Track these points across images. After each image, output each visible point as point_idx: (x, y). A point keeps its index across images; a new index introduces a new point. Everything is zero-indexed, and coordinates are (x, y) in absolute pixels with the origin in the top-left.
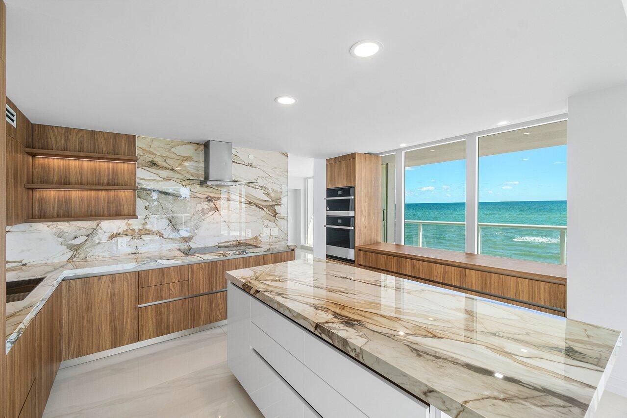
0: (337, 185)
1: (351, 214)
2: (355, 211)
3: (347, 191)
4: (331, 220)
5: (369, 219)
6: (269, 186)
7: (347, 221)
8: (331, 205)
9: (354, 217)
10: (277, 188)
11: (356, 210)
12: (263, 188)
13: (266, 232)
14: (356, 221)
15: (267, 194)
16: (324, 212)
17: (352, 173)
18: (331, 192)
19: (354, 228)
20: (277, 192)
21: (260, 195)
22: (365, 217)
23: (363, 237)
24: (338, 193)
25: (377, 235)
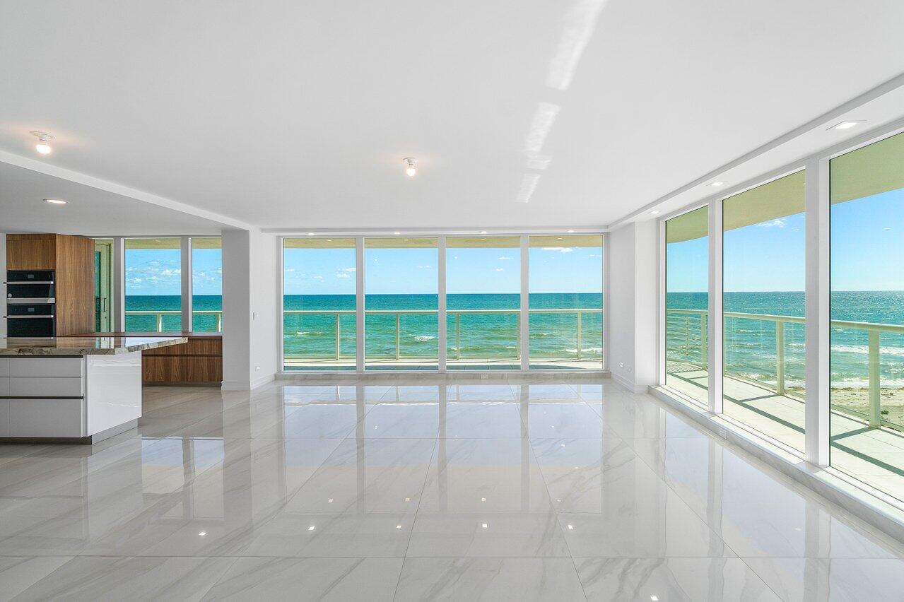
0: (25, 268)
1: (51, 301)
2: (55, 297)
3: (43, 275)
8: (16, 291)
9: (55, 304)
11: (58, 296)
14: (58, 308)
17: (50, 256)
18: (12, 275)
19: (55, 316)
22: (72, 305)
24: (30, 276)
25: (90, 324)
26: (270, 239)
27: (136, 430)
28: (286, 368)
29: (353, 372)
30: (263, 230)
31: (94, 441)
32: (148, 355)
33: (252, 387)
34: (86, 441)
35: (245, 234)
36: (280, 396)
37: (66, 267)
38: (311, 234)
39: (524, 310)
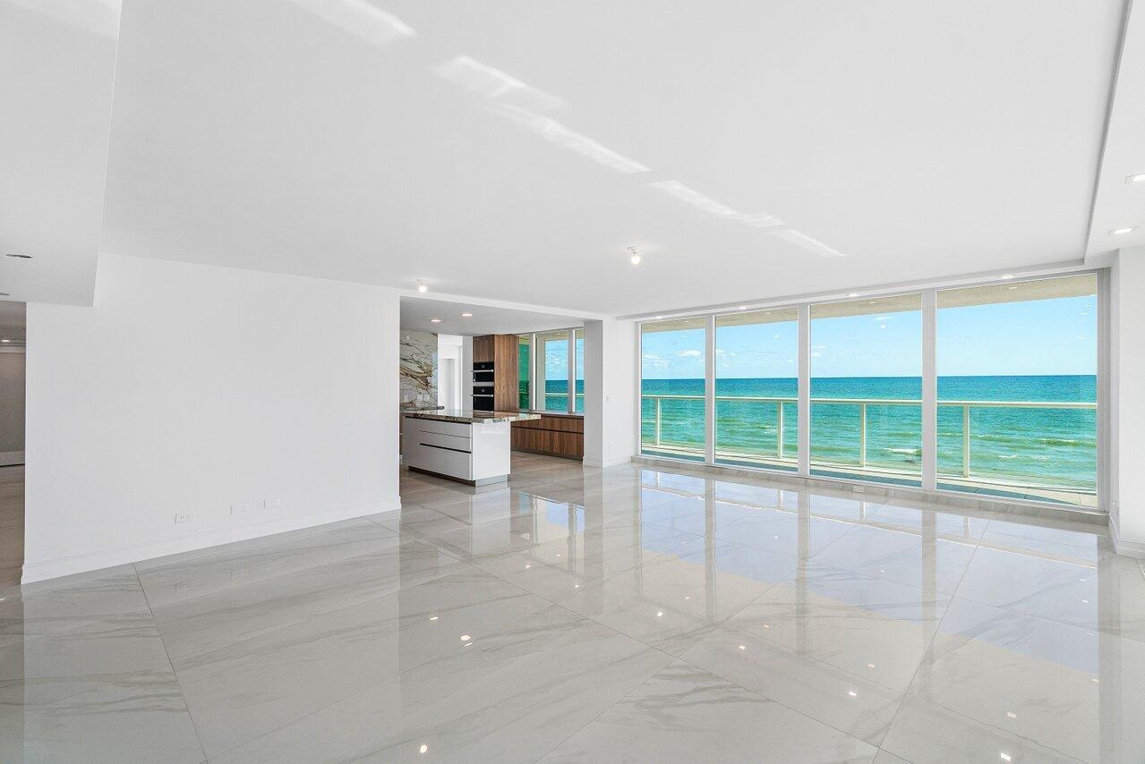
0: (481, 360)
1: (492, 385)
3: (490, 365)
4: (476, 390)
5: (508, 391)
6: (423, 360)
7: (491, 390)
8: (478, 377)
9: (494, 387)
10: (428, 362)
11: (495, 381)
12: (418, 362)
13: (420, 397)
14: (495, 390)
15: (421, 367)
16: (472, 383)
17: (492, 353)
18: (476, 366)
19: (494, 396)
20: (427, 365)
21: (414, 367)
22: (503, 387)
23: (501, 403)
24: (483, 367)
25: (515, 402)
26: (628, 325)
27: (506, 483)
28: (643, 452)
29: (701, 463)
30: (618, 318)
31: (477, 484)
32: (514, 426)
33: (605, 464)
34: (472, 484)
35: (599, 323)
36: (637, 477)
37: (501, 356)
38: (659, 317)
39: (930, 401)
